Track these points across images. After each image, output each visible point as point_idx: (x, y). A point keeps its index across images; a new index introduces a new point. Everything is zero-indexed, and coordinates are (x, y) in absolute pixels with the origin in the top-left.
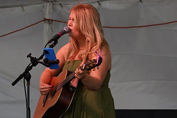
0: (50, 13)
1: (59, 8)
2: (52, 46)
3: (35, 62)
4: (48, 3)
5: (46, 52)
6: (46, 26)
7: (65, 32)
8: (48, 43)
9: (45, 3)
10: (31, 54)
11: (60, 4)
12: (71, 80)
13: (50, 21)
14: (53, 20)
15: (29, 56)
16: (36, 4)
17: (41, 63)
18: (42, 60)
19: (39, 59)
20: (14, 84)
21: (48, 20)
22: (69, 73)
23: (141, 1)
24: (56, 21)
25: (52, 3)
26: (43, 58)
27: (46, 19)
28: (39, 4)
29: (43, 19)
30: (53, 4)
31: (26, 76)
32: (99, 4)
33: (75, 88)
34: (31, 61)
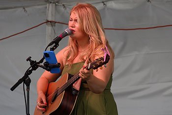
0: (52, 15)
1: (62, 9)
2: (52, 49)
3: (34, 65)
4: (51, 4)
5: (46, 55)
6: (49, 28)
7: (66, 35)
8: (49, 46)
9: (48, 4)
10: (31, 57)
11: (64, 5)
12: (74, 83)
13: (52, 23)
14: (56, 22)
15: (29, 59)
16: (38, 5)
17: (41, 66)
18: (42, 64)
19: (39, 63)
20: (12, 89)
21: (51, 22)
22: (70, 76)
23: (149, 1)
24: (59, 23)
25: (54, 4)
26: (44, 62)
27: (48, 21)
28: (42, 5)
29: (45, 21)
30: (56, 5)
31: (26, 80)
32: (104, 4)
33: (77, 91)
34: (31, 64)
